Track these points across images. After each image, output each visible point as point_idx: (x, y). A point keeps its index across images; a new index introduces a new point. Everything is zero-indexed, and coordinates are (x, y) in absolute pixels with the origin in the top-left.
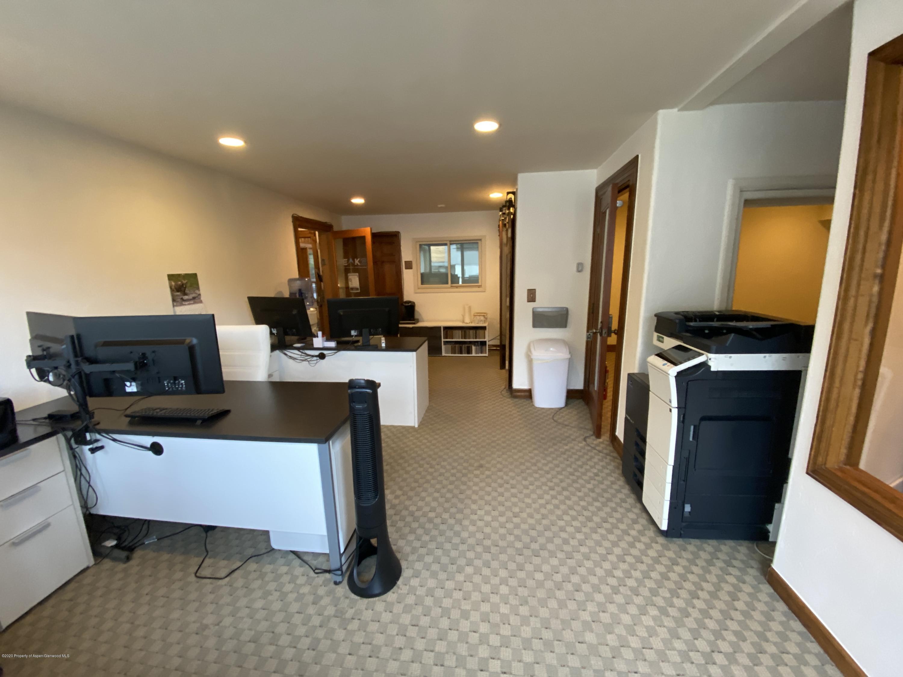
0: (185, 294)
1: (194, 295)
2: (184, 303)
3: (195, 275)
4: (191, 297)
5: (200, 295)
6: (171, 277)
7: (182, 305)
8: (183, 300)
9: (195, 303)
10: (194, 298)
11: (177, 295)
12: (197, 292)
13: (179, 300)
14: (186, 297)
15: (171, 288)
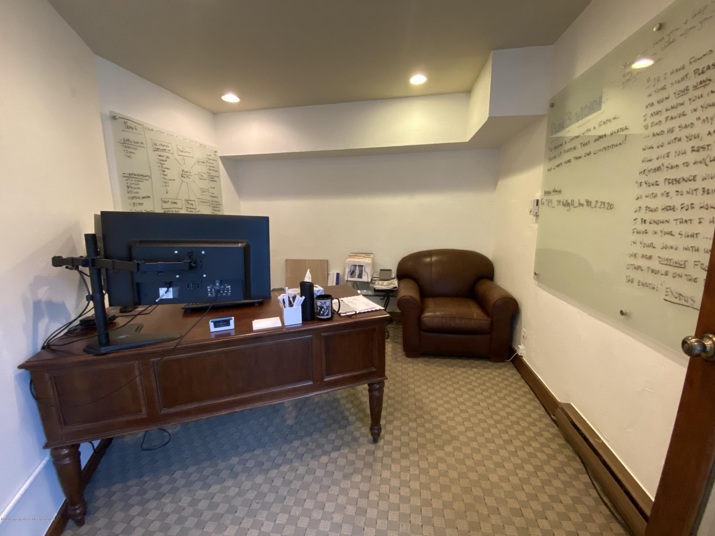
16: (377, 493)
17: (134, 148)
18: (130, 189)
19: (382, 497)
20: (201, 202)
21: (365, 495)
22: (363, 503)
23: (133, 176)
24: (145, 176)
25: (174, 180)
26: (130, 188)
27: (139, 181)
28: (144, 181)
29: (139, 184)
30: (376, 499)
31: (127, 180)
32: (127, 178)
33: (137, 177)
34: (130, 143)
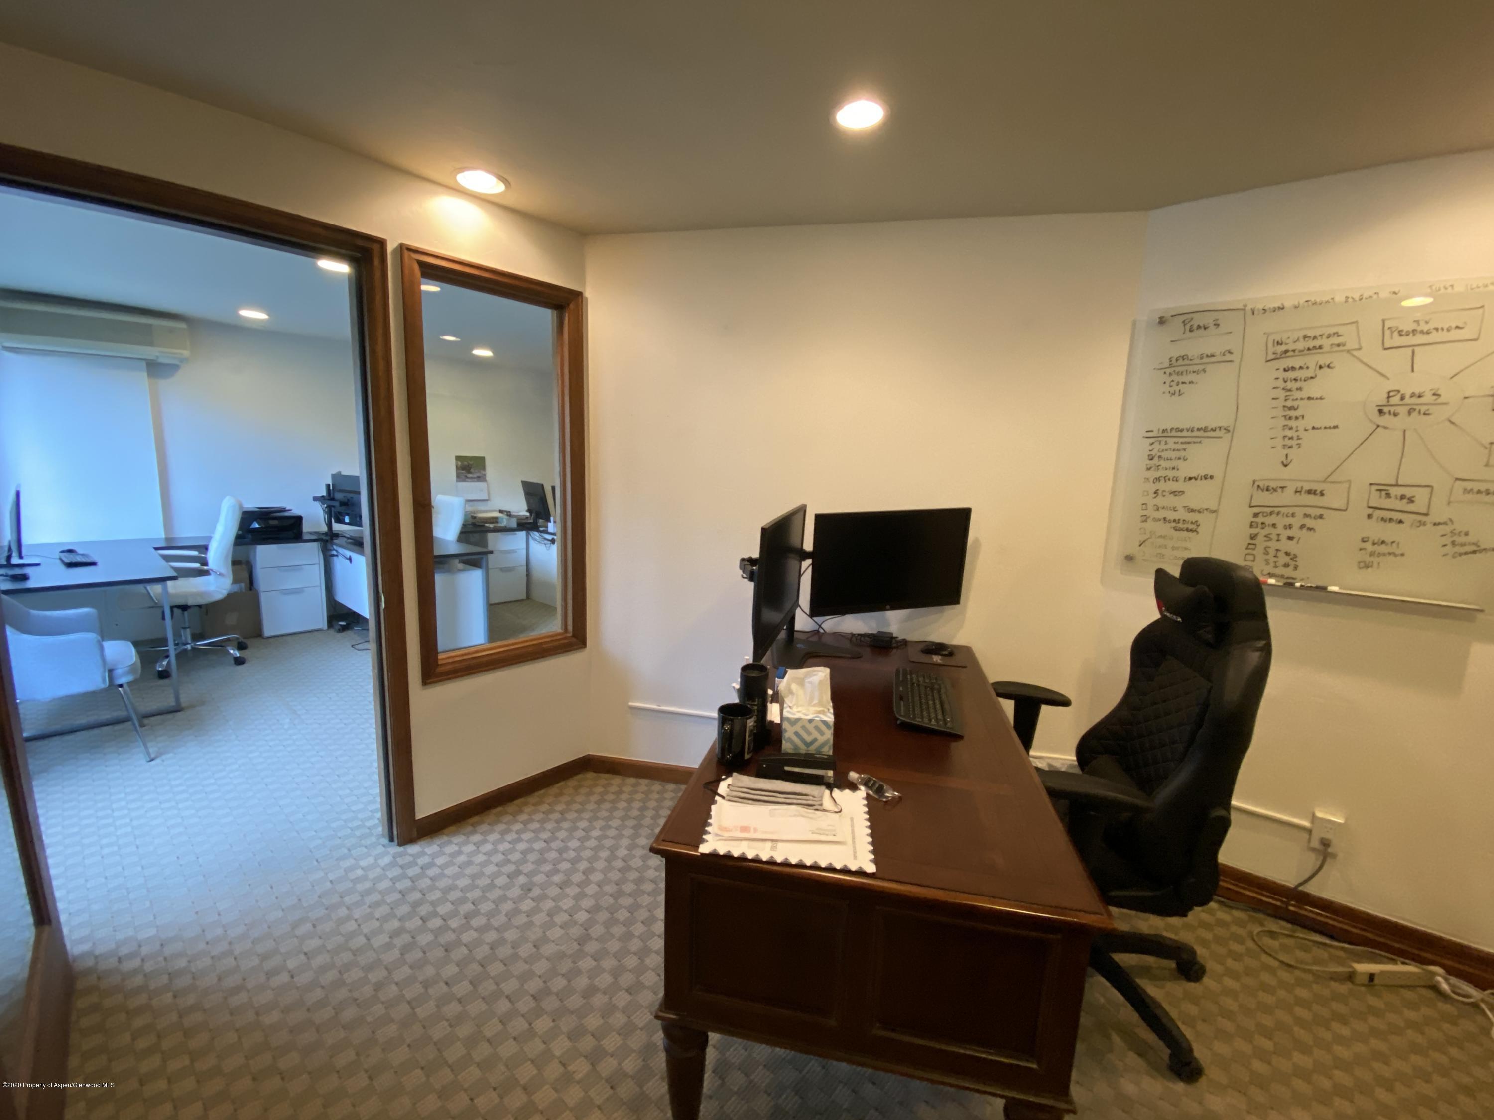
0: (469, 473)
1: (478, 475)
2: (467, 480)
3: (482, 459)
4: (475, 476)
5: (485, 475)
6: (458, 458)
7: (464, 481)
8: (466, 477)
9: (478, 481)
10: (479, 477)
11: (462, 473)
12: (483, 473)
13: (463, 477)
14: (470, 476)
15: (457, 466)
16: (578, 1077)
17: (1194, 372)
18: (1156, 461)
19: (567, 1079)
20: (1467, 491)
21: (595, 1057)
22: (587, 1043)
23: (1174, 433)
24: (1213, 430)
25: (1336, 427)
26: (1156, 459)
27: (1189, 443)
28: (1205, 441)
29: (1185, 450)
30: (571, 1068)
31: (1153, 443)
32: (1152, 440)
33: (1185, 433)
34: (1186, 362)
